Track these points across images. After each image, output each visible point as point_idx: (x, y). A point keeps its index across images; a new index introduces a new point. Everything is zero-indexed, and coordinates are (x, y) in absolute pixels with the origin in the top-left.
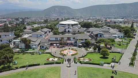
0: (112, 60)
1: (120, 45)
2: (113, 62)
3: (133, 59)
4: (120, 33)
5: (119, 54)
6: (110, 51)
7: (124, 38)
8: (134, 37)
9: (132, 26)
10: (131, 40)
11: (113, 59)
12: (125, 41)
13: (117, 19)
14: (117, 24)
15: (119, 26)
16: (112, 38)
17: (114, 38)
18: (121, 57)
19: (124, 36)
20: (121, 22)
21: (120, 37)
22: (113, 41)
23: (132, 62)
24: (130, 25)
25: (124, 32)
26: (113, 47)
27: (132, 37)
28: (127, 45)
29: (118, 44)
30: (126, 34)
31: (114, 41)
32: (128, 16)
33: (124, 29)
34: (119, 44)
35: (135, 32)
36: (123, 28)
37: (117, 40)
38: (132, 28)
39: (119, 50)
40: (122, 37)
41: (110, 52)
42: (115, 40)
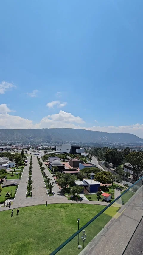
0: (6, 197)
1: (12, 176)
2: (8, 199)
3: (29, 189)
4: (11, 161)
5: (13, 186)
6: (2, 185)
7: (15, 166)
8: (26, 164)
9: (22, 153)
10: (23, 168)
11: (7, 195)
12: (18, 170)
13: (4, 145)
14: (5, 151)
15: (9, 153)
16: (3, 169)
17: (5, 168)
18: (16, 190)
19: (15, 164)
20: (9, 149)
21: (12, 166)
22: (4, 172)
23: (29, 192)
24: (20, 152)
25: (14, 160)
26: (4, 180)
27: (24, 165)
28: (21, 174)
29: (10, 175)
30: (17, 162)
31: (6, 172)
32: (16, 142)
33: (15, 157)
34: (12, 174)
35: (25, 159)
36: (13, 155)
37: (9, 170)
38: (23, 155)
39: (12, 182)
40: (13, 165)
41: (3, 187)
42: (7, 170)
